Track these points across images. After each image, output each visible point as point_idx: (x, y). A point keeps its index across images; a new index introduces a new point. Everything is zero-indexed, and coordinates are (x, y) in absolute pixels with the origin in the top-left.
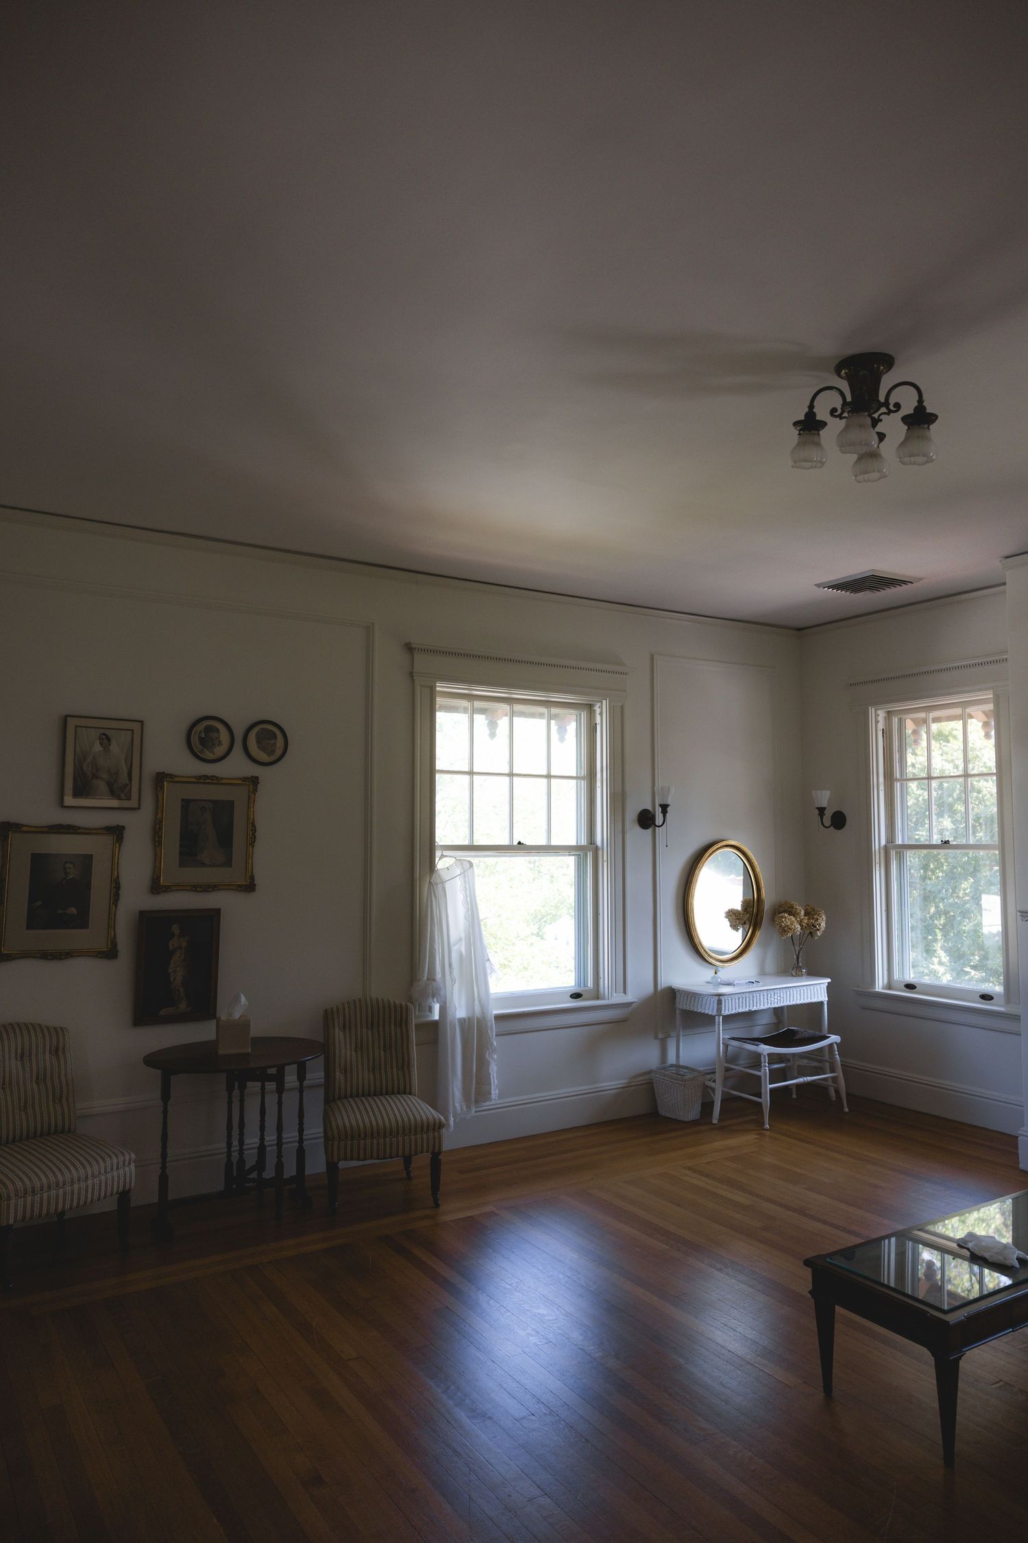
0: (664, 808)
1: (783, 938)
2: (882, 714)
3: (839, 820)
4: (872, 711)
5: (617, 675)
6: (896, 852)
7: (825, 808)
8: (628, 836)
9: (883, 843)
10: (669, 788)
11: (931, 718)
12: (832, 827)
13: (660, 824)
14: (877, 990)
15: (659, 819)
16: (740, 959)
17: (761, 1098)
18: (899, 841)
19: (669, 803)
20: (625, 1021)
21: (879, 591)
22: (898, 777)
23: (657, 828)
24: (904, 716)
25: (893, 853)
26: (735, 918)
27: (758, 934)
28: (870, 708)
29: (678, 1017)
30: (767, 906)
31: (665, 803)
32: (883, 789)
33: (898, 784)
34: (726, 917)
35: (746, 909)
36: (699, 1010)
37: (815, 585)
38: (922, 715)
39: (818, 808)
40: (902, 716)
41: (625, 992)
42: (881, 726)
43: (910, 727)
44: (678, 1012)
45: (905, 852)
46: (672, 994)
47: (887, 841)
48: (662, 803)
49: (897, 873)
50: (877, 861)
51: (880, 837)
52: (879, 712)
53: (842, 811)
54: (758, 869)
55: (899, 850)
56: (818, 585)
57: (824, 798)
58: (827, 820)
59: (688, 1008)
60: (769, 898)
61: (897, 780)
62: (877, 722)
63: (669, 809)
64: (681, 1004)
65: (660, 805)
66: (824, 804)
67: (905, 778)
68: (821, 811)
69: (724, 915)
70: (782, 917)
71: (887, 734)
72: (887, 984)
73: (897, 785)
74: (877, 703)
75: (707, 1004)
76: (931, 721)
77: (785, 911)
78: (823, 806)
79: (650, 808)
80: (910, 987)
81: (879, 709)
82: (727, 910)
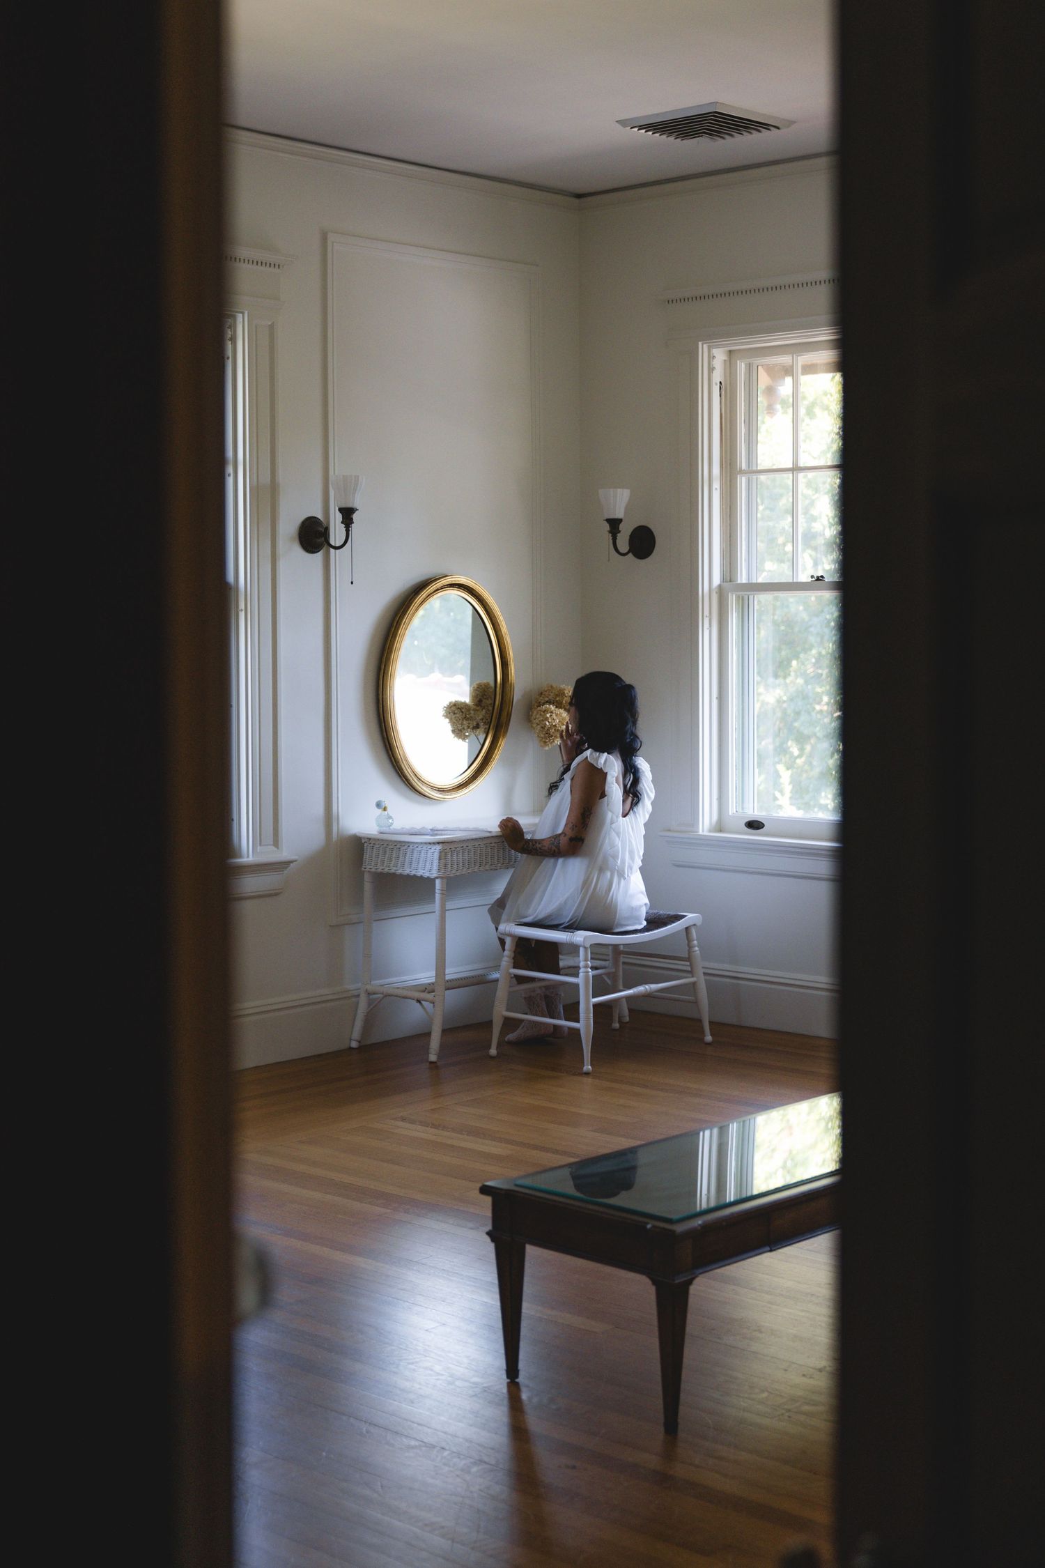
0: (347, 514)
1: (547, 748)
2: (720, 355)
3: (643, 542)
4: (703, 348)
5: (263, 268)
6: (738, 597)
7: (620, 521)
8: (282, 565)
9: (717, 581)
10: (357, 477)
11: (800, 365)
12: (630, 555)
13: (337, 545)
14: (701, 833)
15: (337, 533)
16: (472, 787)
17: (578, 1021)
18: (742, 578)
19: (356, 505)
20: (276, 894)
21: (723, 138)
22: (744, 467)
23: (332, 550)
24: (756, 361)
25: (732, 599)
26: (461, 717)
27: (502, 743)
28: (700, 343)
29: (368, 887)
30: (518, 694)
31: (350, 505)
32: (718, 487)
33: (744, 479)
34: (446, 716)
35: (480, 701)
36: (407, 871)
37: (617, 121)
38: (786, 359)
39: (610, 521)
40: (751, 360)
41: (276, 843)
42: (718, 376)
43: (763, 379)
44: (367, 877)
45: (751, 597)
46: (359, 845)
47: (723, 580)
48: (344, 506)
49: (737, 633)
50: (706, 613)
51: (711, 573)
52: (715, 352)
53: (652, 527)
54: (504, 629)
55: (741, 593)
56: (623, 123)
57: (619, 502)
58: (623, 542)
59: (386, 870)
60: (521, 680)
61: (742, 472)
62: (711, 369)
63: (355, 516)
64: (373, 864)
65: (341, 510)
66: (619, 514)
67: (754, 468)
68: (614, 524)
69: (442, 712)
70: (546, 711)
71: (727, 390)
72: (717, 823)
73: (742, 481)
74: (714, 334)
75: (422, 859)
76: (800, 370)
77: (549, 702)
78: (616, 517)
79: (320, 516)
80: (754, 825)
81: (717, 347)
82: (446, 703)
